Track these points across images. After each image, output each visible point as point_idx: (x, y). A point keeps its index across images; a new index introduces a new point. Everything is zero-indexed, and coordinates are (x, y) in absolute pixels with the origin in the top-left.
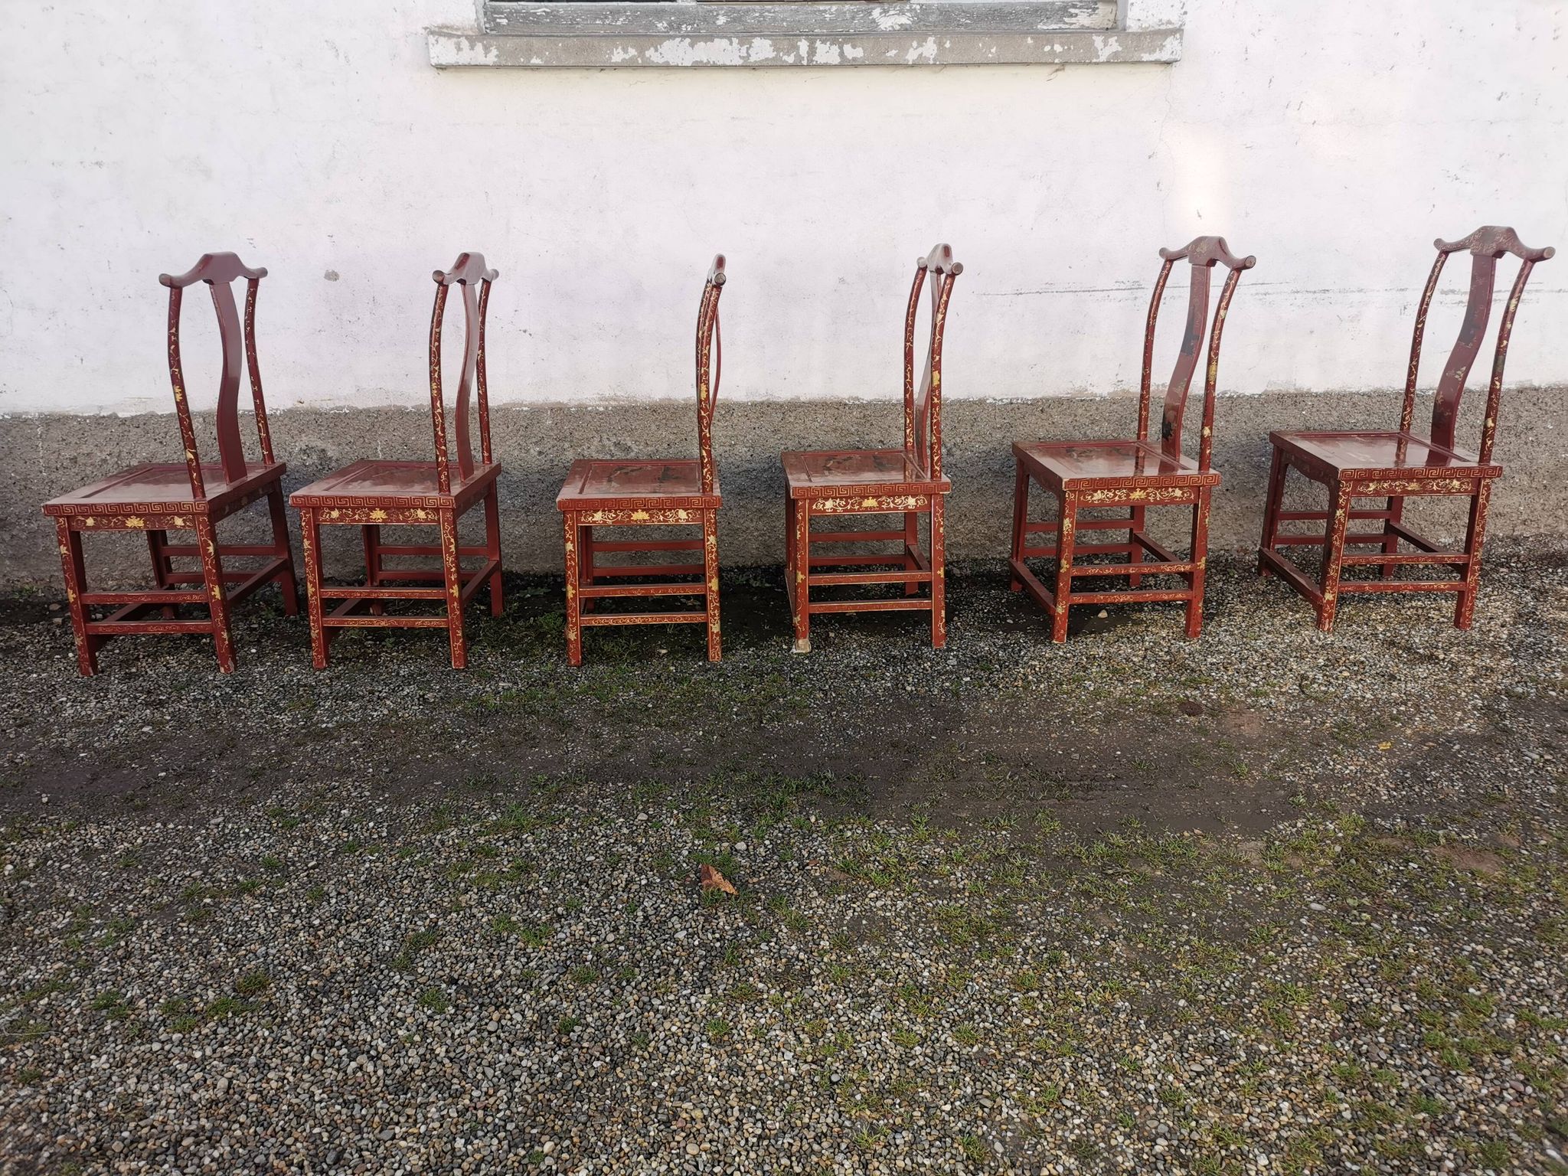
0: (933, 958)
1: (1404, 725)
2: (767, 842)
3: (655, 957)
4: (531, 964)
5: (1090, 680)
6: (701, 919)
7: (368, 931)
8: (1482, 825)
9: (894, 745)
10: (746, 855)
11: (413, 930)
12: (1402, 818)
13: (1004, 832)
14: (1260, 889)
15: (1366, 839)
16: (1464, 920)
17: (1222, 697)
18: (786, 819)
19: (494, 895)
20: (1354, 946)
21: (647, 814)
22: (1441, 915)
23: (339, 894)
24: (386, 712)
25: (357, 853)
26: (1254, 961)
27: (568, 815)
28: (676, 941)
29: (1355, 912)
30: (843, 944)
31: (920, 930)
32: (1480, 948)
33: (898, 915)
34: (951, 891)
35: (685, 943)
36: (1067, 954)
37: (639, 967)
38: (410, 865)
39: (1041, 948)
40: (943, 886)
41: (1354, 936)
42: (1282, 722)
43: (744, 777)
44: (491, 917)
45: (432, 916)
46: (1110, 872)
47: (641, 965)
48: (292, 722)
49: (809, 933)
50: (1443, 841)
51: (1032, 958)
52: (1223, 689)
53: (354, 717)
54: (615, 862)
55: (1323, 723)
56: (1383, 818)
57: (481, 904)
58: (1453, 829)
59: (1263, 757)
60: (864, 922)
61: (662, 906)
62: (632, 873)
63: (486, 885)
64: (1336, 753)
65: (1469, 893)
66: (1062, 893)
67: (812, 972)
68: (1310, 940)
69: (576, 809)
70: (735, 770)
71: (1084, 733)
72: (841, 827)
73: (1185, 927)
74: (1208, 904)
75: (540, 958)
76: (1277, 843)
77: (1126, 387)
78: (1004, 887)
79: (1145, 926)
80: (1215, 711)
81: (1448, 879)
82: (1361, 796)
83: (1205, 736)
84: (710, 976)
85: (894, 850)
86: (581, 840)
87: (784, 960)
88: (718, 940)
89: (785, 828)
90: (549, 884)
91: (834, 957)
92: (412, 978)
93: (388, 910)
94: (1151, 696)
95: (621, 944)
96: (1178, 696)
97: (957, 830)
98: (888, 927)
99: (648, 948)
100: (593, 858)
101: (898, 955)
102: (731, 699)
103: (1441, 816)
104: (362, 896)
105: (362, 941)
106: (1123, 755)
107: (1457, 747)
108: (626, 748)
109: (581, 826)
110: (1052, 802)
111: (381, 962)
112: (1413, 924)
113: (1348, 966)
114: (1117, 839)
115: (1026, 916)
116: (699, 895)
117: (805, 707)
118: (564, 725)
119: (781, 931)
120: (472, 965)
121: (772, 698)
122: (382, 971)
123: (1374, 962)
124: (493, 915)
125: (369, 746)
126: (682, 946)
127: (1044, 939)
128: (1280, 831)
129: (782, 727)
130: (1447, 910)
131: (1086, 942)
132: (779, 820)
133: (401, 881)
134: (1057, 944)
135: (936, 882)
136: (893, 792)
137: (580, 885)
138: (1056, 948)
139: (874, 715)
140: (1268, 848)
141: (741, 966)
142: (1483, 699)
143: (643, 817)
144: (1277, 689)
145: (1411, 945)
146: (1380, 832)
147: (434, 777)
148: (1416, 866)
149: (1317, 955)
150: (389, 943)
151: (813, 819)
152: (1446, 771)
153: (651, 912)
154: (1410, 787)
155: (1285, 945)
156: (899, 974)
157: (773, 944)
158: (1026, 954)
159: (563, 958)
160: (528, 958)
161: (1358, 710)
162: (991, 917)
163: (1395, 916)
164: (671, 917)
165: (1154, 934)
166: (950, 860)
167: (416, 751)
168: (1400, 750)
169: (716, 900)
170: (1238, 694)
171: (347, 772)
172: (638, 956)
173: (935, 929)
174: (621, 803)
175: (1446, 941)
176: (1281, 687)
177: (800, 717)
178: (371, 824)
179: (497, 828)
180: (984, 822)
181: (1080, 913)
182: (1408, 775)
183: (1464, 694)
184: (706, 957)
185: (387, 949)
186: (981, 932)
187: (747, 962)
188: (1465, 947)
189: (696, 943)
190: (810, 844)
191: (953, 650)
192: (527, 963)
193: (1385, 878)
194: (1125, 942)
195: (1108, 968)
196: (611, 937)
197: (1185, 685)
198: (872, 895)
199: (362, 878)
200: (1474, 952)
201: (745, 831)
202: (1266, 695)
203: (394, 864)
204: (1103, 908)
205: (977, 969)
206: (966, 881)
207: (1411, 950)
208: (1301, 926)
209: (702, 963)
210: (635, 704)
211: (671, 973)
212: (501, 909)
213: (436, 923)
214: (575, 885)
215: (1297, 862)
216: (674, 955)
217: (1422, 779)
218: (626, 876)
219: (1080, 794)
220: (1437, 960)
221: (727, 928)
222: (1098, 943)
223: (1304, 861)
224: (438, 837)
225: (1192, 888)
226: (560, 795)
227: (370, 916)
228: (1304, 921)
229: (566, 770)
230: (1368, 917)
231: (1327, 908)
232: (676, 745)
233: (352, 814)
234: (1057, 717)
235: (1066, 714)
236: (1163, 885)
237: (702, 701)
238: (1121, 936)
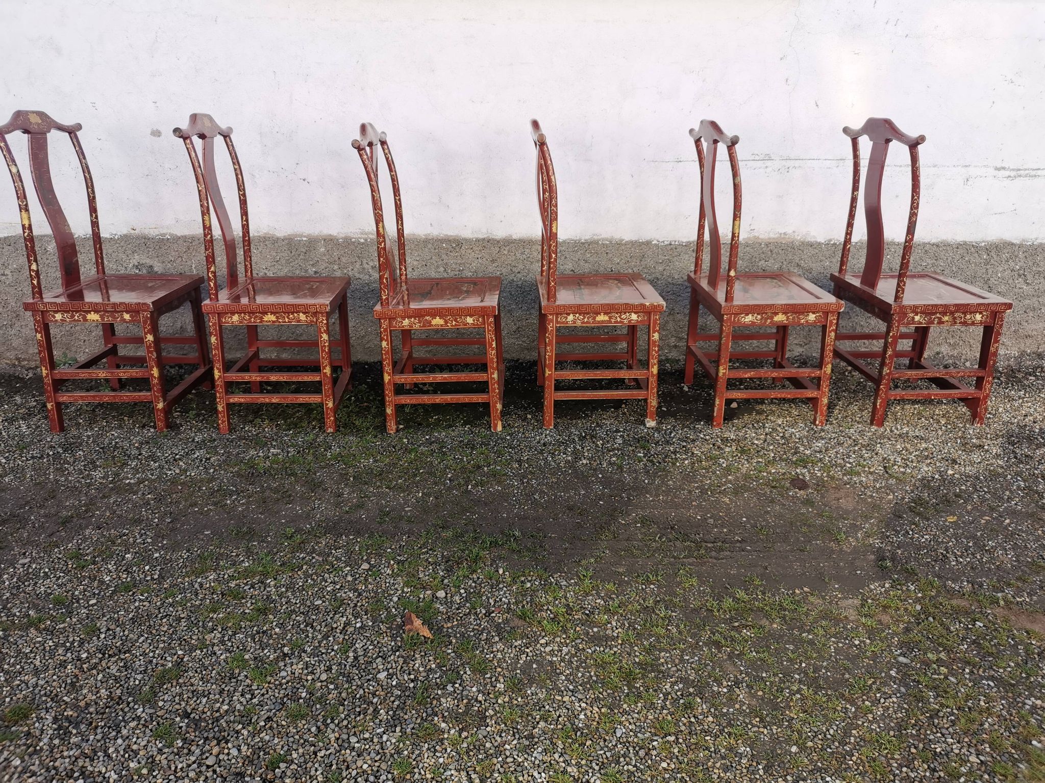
0: (588, 702)
1: (965, 502)
2: (462, 591)
3: (358, 696)
4: (254, 701)
5: (723, 458)
6: (401, 660)
7: (126, 667)
8: (1032, 590)
9: (570, 509)
10: (446, 602)
11: (163, 665)
12: (968, 581)
13: (652, 586)
14: (857, 642)
15: (940, 599)
16: (1024, 675)
17: (825, 475)
18: (479, 571)
19: (235, 634)
20: (935, 698)
21: (369, 563)
22: (1005, 670)
23: (109, 629)
24: (178, 471)
25: (131, 593)
26: (853, 710)
27: (306, 563)
28: (378, 681)
29: (935, 666)
30: (516, 687)
31: (580, 675)
32: (1039, 702)
33: (562, 660)
34: (607, 638)
35: (385, 683)
36: (699, 700)
37: (343, 705)
38: (171, 605)
39: (679, 693)
40: (601, 633)
41: (935, 688)
42: (871, 496)
43: (449, 534)
44: (228, 655)
45: (180, 652)
46: (736, 624)
47: (346, 703)
48: (103, 478)
49: (488, 676)
50: (1002, 603)
51: (671, 703)
52: (826, 468)
53: (152, 475)
54: (338, 605)
55: (903, 498)
56: (954, 581)
57: (222, 642)
58: (1009, 592)
59: (857, 526)
60: (535, 666)
61: (371, 647)
62: (350, 617)
63: (230, 625)
64: (914, 524)
65: (1026, 651)
66: (697, 643)
67: (487, 714)
68: (899, 691)
69: (313, 558)
70: (443, 528)
71: (718, 501)
72: (523, 579)
73: (797, 676)
74: (815, 655)
75: (263, 695)
76: (870, 601)
77: (756, 235)
78: (651, 636)
79: (764, 675)
80: (820, 485)
81: (1008, 637)
82: (935, 561)
83: (812, 507)
84: (402, 715)
85: (563, 600)
86: (313, 586)
87: (465, 701)
88: (412, 681)
89: (478, 578)
90: (281, 626)
91: (507, 699)
92: (152, 711)
93: (146, 645)
94: (770, 473)
95: (332, 683)
96: (790, 474)
97: (615, 584)
98: (554, 672)
99: (354, 688)
100: (321, 602)
101: (560, 698)
102: (447, 467)
103: (999, 581)
104: (126, 633)
105: (118, 674)
106: (748, 521)
107: (1008, 521)
108: (360, 506)
109: (315, 573)
110: (691, 560)
111: (130, 694)
112: (982, 678)
113: (931, 717)
114: (741, 594)
115: (667, 663)
116: (402, 638)
117: (504, 475)
118: (315, 486)
119: (465, 673)
120: (204, 700)
121: (479, 467)
122: (128, 703)
123: (952, 714)
124: (230, 653)
125: (159, 500)
126: (382, 686)
127: (681, 686)
128: (871, 591)
129: (484, 492)
130: (1009, 666)
131: (715, 689)
132: (475, 571)
133: (161, 619)
134: (691, 690)
135: (595, 630)
136: (566, 549)
137: (306, 626)
138: (690, 694)
139: (556, 483)
140: (863, 606)
141: (428, 706)
142: (1024, 481)
143: (365, 566)
144: (867, 469)
145: (982, 698)
146: (951, 593)
147: (206, 527)
148: (982, 625)
149: (905, 706)
150: (139, 677)
151: (501, 571)
152: (1000, 541)
153: (361, 653)
154: (973, 554)
155: (878, 695)
156: (560, 716)
157: (457, 685)
158: (665, 699)
159: (281, 695)
160: (252, 695)
161: (929, 488)
162: (638, 664)
163: (967, 671)
164: (377, 658)
165: (771, 682)
166: (607, 611)
167: (195, 505)
168: (963, 522)
169: (416, 642)
170: (837, 473)
171: (137, 521)
172: (344, 695)
173: (592, 674)
174: (349, 553)
175: (1010, 695)
176: (869, 468)
177: (499, 483)
178: (147, 568)
179: (248, 573)
180: (637, 577)
181: (711, 661)
182: (971, 544)
183: (1009, 477)
184: (400, 696)
185: (137, 682)
186: (629, 678)
187: (435, 702)
188: (1027, 701)
189: (394, 683)
190: (496, 593)
191: (620, 431)
192: (251, 699)
193: (957, 634)
194: (747, 690)
195: (733, 714)
196: (324, 677)
197: (796, 464)
198: (543, 641)
199: (130, 616)
200: (1034, 707)
201: (446, 581)
202: (858, 474)
203: (158, 604)
204: (730, 656)
205: (625, 712)
206: (620, 630)
207: (982, 703)
208: (891, 677)
209: (397, 703)
210: (372, 469)
211: (369, 712)
212: (238, 648)
213: (182, 659)
214: (302, 626)
215: (886, 619)
216: (374, 695)
217: (982, 548)
218: (345, 619)
219: (713, 554)
220: (1004, 713)
221: (421, 669)
222: (725, 690)
223: (892, 617)
224: (199, 580)
225: (802, 641)
226: (302, 545)
227: (129, 651)
228: (893, 673)
229: (310, 524)
230: (946, 670)
231: (912, 661)
232: (400, 504)
233: (134, 558)
234: (697, 488)
235: (704, 486)
236: (778, 638)
237: (424, 468)
238: (744, 684)
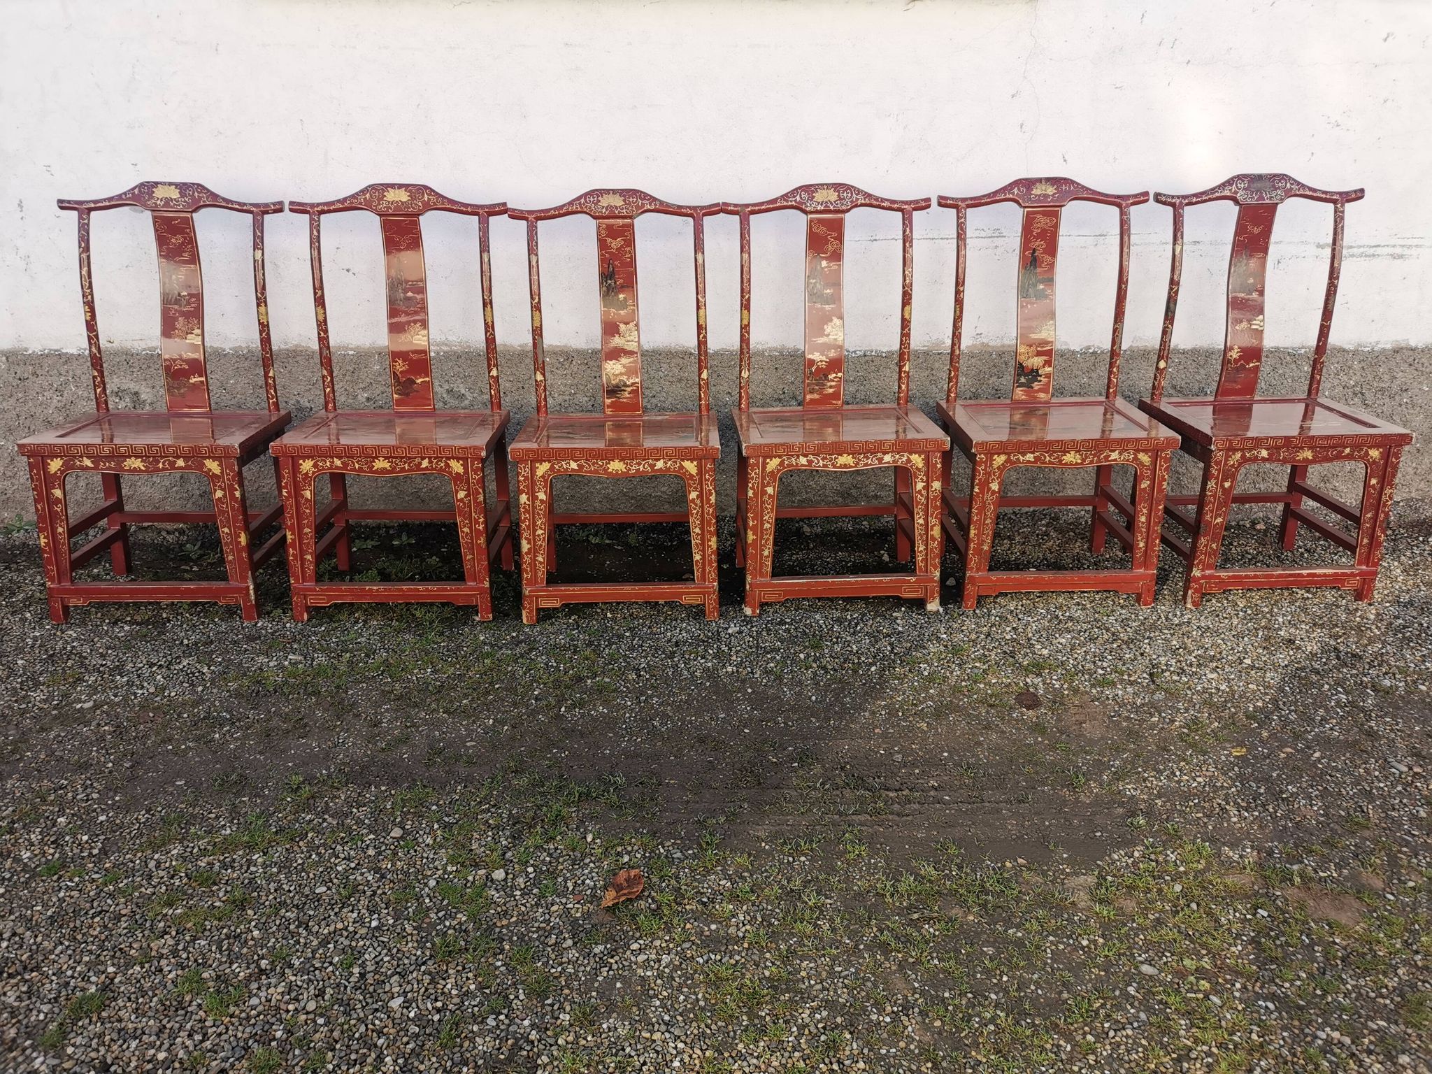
0: (688, 1041)
1: (1260, 727)
2: (530, 870)
3: (357, 1035)
4: (204, 1045)
5: (926, 662)
6: (427, 979)
7: (29, 993)
8: (1342, 859)
9: (702, 741)
10: (504, 887)
11: (83, 990)
12: (1252, 847)
13: (803, 859)
14: (1085, 943)
15: (1209, 876)
16: (1319, 992)
17: (1065, 686)
18: (559, 838)
19: (194, 939)
20: (1187, 1030)
21: (403, 828)
22: (1292, 985)
23: (14, 934)
24: (152, 690)
25: (55, 878)
26: (1069, 1048)
27: (313, 829)
28: (388, 1011)
29: (1192, 978)
30: (587, 1019)
31: (682, 998)
32: (1336, 1035)
33: (659, 976)
34: (729, 940)
35: (398, 1015)
36: (848, 1036)
37: (333, 1050)
38: (110, 895)
39: (820, 1026)
40: (721, 932)
41: (1188, 1014)
42: (1128, 718)
43: (521, 782)
44: (180, 972)
45: (111, 969)
46: (916, 916)
47: (338, 1046)
48: (45, 701)
49: (549, 1001)
50: (1297, 880)
51: (807, 1041)
52: (1068, 677)
53: (115, 696)
54: (349, 894)
55: (1173, 721)
56: (1233, 846)
57: (175, 953)
58: (1311, 862)
59: (1103, 764)
60: (619, 985)
61: (386, 959)
62: (364, 911)
63: (189, 925)
64: (1184, 760)
65: (1326, 954)
66: (856, 946)
67: (539, 1062)
68: (1137, 1018)
69: (324, 820)
70: (516, 772)
71: (911, 728)
72: (619, 849)
73: (993, 996)
74: (1022, 964)
75: (220, 1035)
76: (1109, 878)
78: (792, 935)
79: (947, 995)
80: (1058, 700)
81: (1302, 933)
82: (1208, 817)
83: (1043, 734)
84: (416, 1064)
85: (673, 882)
86: (317, 864)
87: (510, 1042)
88: (438, 1011)
89: (556, 849)
90: (263, 927)
91: (571, 1039)
92: (56, 1062)
93: (64, 958)
94: (989, 684)
95: (321, 1015)
96: (1017, 684)
97: (750, 855)
98: (646, 993)
99: (353, 1022)
100: (325, 889)
101: (648, 1035)
102: (534, 680)
103: (1296, 846)
104: (39, 939)
105: (16, 1004)
106: (950, 757)
107: (1317, 755)
108: (404, 740)
109: (324, 845)
110: (862, 818)
111: (29, 1035)
112: (1258, 996)
113: (1179, 1060)
114: (929, 870)
115: (809, 978)
116: (433, 944)
117: (613, 691)
118: (343, 710)
119: (517, 997)
120: (134, 1044)
121: (580, 679)
122: (24, 1050)
123: (1209, 1054)
124: (183, 969)
125: (119, 732)
126: (393, 1020)
127: (825, 1013)
128: (1114, 862)
129: (583, 715)
130: (1299, 978)
131: (874, 1017)
132: (552, 838)
133: (93, 918)
134: (839, 1020)
135: (713, 927)
136: (688, 802)
137: (298, 927)
138: (837, 1027)
139: (687, 701)
140: (1099, 885)
141: (457, 1049)
142: (1347, 693)
143: (397, 832)
144: (1126, 677)
145: (1255, 1028)
146: (1228, 865)
147: (178, 775)
148: (1265, 914)
149: (1144, 1042)
150: (45, 1008)
151: (589, 838)
152: (1304, 785)
153: (370, 968)
154: (1264, 805)
155: (1107, 1025)
156: (644, 1063)
157: (502, 1017)
158: (801, 1034)
159: (246, 1035)
160: (205, 1035)
161: (1211, 705)
162: (768, 979)
163: (1238, 986)
164: (393, 975)
165: (955, 1006)
166: (734, 897)
167: (170, 740)
168: (1255, 757)
170: (1083, 683)
171: (82, 767)
172: (336, 1034)
173: (700, 996)
174: (378, 812)
175: (1296, 1023)
176: (1129, 675)
177: (605, 703)
178: (85, 838)
179: (228, 845)
180: (782, 844)
181: (873, 974)
182: (1262, 791)
183: (1326, 687)
184: (417, 1035)
185: (42, 1017)
186: (752, 1001)
187: (466, 1044)
188: (1320, 1033)
189: (412, 1015)
190: (578, 873)
191: (786, 623)
192: (202, 1041)
193: (1229, 930)
194: (919, 1019)
195: (895, 1057)
196: (311, 1006)
197: (1026, 670)
198: (635, 946)
199: (49, 913)
200: (1329, 1041)
201: (509, 854)
202: (1112, 684)
203: (92, 894)
204: (901, 967)
205: (741, 1056)
206: (748, 927)
207: (1254, 1037)
208: (1127, 996)
209: (410, 1046)
210: (428, 684)
211: (369, 1060)
212: (196, 961)
213: (112, 980)
214: (292, 927)
215: (1130, 905)
216: (380, 1033)
217: (1276, 796)
218: (355, 915)
219: (896, 807)
220: (1285, 1052)
221: (454, 992)
222: (888, 1019)
223: (1138, 903)
224: (156, 856)
225: (1007, 941)
226: (311, 801)
227: (37, 968)
228: (1131, 990)
229: (328, 769)
230: (1208, 985)
231: (1161, 971)
232: (460, 737)
233: (70, 823)
234: (884, 708)
235: (894, 704)
236: (972, 936)
237: (503, 681)
238: (916, 1010)
